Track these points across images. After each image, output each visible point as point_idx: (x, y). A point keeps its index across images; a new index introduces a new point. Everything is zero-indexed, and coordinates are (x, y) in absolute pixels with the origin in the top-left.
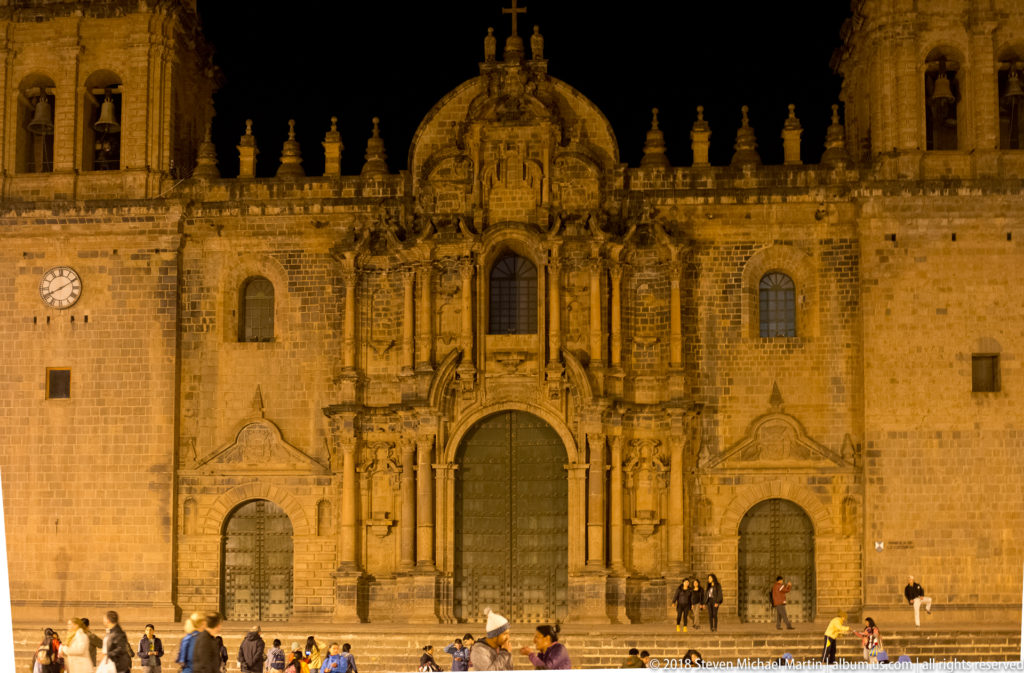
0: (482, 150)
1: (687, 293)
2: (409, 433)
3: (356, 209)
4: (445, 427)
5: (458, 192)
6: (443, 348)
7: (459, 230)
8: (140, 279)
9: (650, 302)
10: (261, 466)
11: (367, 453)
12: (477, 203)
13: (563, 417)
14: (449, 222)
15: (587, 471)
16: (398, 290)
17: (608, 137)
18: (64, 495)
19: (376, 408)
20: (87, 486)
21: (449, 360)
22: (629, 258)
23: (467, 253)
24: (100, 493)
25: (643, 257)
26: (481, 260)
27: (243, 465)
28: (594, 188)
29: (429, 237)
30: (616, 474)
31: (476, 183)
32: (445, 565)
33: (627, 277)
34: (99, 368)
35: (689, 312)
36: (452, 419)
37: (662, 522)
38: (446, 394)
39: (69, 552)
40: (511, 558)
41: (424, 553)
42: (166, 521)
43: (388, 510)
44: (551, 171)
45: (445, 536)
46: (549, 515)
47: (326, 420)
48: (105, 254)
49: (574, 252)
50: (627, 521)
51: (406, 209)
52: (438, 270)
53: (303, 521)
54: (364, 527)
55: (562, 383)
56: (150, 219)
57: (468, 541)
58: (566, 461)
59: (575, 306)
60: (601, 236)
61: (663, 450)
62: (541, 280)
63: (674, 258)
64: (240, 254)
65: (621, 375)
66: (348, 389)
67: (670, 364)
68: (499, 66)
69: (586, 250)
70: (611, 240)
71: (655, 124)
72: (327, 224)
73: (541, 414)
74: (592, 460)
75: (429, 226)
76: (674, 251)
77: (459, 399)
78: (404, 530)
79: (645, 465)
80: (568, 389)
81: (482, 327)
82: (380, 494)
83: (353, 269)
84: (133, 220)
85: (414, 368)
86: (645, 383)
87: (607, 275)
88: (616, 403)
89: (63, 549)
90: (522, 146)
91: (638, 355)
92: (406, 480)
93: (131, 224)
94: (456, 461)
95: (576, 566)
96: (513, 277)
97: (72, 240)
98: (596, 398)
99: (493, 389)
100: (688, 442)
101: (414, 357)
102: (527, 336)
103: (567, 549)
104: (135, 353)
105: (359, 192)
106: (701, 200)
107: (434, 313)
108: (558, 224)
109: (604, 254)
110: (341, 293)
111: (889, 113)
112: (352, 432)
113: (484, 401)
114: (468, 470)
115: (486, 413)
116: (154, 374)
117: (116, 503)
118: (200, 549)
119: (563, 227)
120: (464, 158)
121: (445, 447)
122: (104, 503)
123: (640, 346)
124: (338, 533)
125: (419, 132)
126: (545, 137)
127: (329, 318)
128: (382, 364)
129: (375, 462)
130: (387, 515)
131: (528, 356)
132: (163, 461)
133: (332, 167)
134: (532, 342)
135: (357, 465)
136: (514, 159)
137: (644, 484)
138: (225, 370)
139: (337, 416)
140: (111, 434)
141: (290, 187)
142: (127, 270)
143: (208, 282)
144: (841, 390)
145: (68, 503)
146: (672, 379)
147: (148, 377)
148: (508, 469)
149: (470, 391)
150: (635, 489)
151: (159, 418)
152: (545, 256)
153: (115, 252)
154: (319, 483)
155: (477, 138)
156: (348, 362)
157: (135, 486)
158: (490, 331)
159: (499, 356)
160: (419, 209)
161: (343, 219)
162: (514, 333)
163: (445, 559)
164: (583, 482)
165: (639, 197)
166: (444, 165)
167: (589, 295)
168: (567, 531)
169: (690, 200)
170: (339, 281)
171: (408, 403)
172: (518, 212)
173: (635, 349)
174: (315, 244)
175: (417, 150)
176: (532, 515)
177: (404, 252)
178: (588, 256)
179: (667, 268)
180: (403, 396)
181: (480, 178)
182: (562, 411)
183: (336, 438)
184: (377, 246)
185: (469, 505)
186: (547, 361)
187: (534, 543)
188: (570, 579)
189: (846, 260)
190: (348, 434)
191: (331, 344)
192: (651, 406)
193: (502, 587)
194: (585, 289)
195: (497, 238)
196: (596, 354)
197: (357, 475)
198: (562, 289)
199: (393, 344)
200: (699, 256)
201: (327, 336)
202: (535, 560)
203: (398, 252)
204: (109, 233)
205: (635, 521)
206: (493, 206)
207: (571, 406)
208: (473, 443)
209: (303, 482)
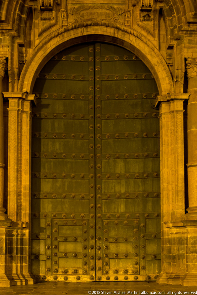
4: (21, 53)
13: (156, 43)
32: (18, 214)
36: (29, 44)
40: (95, 205)
45: (19, 179)
46: (137, 157)
73: (130, 39)
77: (37, 21)
94: (33, 91)
95: (173, 214)
103: (158, 196)
113: (65, 23)
114: (47, 106)
121: (19, 75)
148: (92, 106)
149: (49, 10)
176: (118, 158)
182: (154, 36)
187: (121, 188)
188: (165, 229)
193: (85, 240)
202: (122, 208)
207: (163, 32)
208: (53, 75)
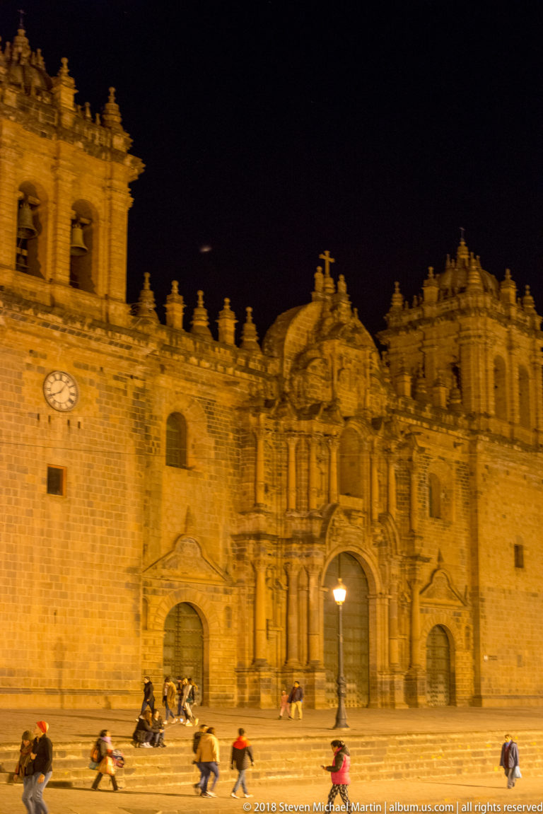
2: (297, 560)
5: (320, 385)
8: (119, 399)
10: (190, 574)
18: (61, 589)
20: (80, 581)
23: (335, 432)
24: (90, 588)
27: (178, 572)
34: (89, 473)
39: (64, 642)
41: (317, 655)
42: (137, 618)
48: (94, 369)
53: (216, 622)
56: (129, 347)
64: (177, 393)
80: (382, 541)
83: (263, 427)
84: (116, 345)
89: (60, 639)
92: (295, 597)
93: (113, 348)
95: (383, 667)
97: (73, 350)
99: (342, 535)
101: (297, 503)
102: (357, 499)
104: (116, 464)
112: (265, 556)
116: (129, 485)
117: (101, 598)
118: (151, 643)
120: (324, 361)
122: (93, 598)
132: (135, 564)
134: (360, 504)
138: (167, 490)
139: (252, 541)
140: (98, 535)
141: (207, 346)
142: (109, 388)
143: (156, 412)
144: (463, 557)
145: (64, 596)
147: (125, 488)
151: (131, 524)
152: (369, 445)
153: (102, 369)
154: (226, 592)
156: (262, 500)
157: (115, 584)
162: (352, 496)
164: (387, 607)
166: (314, 363)
171: (297, 538)
174: (225, 398)
180: (294, 532)
183: (242, 558)
186: (371, 520)
189: (465, 476)
190: (263, 557)
201: (230, 474)
204: (98, 351)
209: (216, 591)
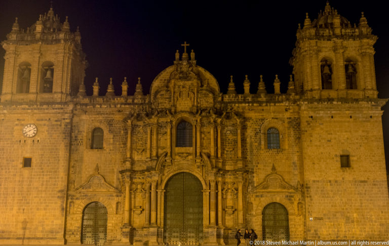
0: (174, 88)
1: (243, 134)
2: (149, 179)
3: (132, 106)
4: (161, 178)
5: (166, 101)
6: (160, 151)
7: (166, 113)
8: (58, 128)
9: (231, 137)
10: (97, 190)
11: (134, 186)
12: (173, 105)
13: (201, 174)
14: (163, 111)
15: (210, 193)
16: (146, 133)
17: (216, 84)
18: (27, 200)
19: (137, 171)
20: (35, 197)
21: (163, 155)
22: (223, 123)
23: (169, 121)
24: (40, 200)
25: (228, 123)
26: (174, 123)
27: (91, 190)
28: (212, 101)
29: (156, 116)
30: (220, 194)
31: (172, 98)
32: (160, 224)
33: (223, 129)
34: (42, 158)
35: (244, 140)
36: (164, 175)
37: (236, 210)
38: (162, 166)
39: (27, 220)
40: (183, 222)
41: (153, 220)
42: (63, 209)
43: (141, 205)
44: (197, 95)
45: (160, 215)
46: (196, 207)
47: (120, 175)
48: (46, 120)
49: (205, 121)
50: (223, 210)
51: (149, 107)
52: (159, 126)
53: (111, 209)
54: (132, 211)
55: (201, 163)
56: (62, 109)
57: (168, 216)
58: (203, 189)
59: (205, 138)
60: (214, 116)
61: (235, 186)
62: (194, 130)
63: (238, 123)
64: (92, 120)
65: (221, 161)
66: (128, 165)
67: (238, 157)
68: (180, 62)
69: (209, 120)
70: (217, 117)
71: (232, 80)
72: (122, 111)
73: (194, 173)
74: (211, 189)
75: (157, 112)
76: (238, 121)
77: (166, 168)
78: (146, 212)
79: (229, 191)
80: (203, 165)
81: (174, 145)
82: (138, 200)
83: (131, 126)
84: (56, 109)
85: (151, 158)
86: (229, 164)
87: (216, 128)
88: (219, 170)
89: (25, 219)
90: (188, 87)
91: (227, 154)
92: (147, 195)
93: (56, 110)
94: (165, 189)
95: (206, 225)
96: (184, 129)
97: (35, 115)
98: (213, 168)
99: (177, 165)
100: (244, 183)
101: (151, 154)
102: (189, 148)
103: (203, 219)
104: (55, 152)
105: (133, 101)
106: (247, 105)
107: (158, 140)
108: (200, 112)
109: (215, 122)
110: (126, 133)
111: (309, 78)
112: (129, 179)
113: (174, 169)
114: (169, 192)
115: (175, 173)
116: (61, 160)
117: (45, 203)
118: (74, 219)
119: (201, 113)
120: (169, 91)
121: (161, 183)
122: (41, 203)
123: (227, 151)
124: (123, 213)
125: (154, 82)
126: (195, 84)
127: (122, 141)
128: (140, 157)
129: (137, 189)
130: (140, 207)
131: (189, 154)
132: (63, 189)
133: (125, 93)
134: (191, 150)
135: (131, 190)
136: (185, 92)
137: (229, 197)
138: (86, 158)
139: (124, 174)
140: (45, 179)
141: (110, 99)
142: (53, 125)
143: (81, 129)
144: (296, 166)
145: (28, 203)
146: (238, 162)
147: (59, 160)
148: (182, 192)
149: (170, 165)
150: (226, 198)
151: (62, 174)
152: (195, 122)
153: (49, 119)
154: (117, 196)
155: (173, 84)
156: (128, 156)
157: (52, 197)
158: (177, 146)
159: (179, 154)
160: (153, 107)
161: (128, 109)
162: (185, 147)
163: (161, 222)
164: (208, 197)
165: (226, 104)
166: (162, 93)
167: (210, 135)
168: (203, 213)
169: (243, 105)
170: (126, 129)
171: (148, 170)
172: (186, 108)
173: (225, 152)
174: (118, 117)
175: (153, 88)
176: (190, 207)
177: (148, 120)
178: (210, 122)
179: (236, 126)
180: (147, 167)
181: (173, 97)
182: (201, 172)
183: (123, 181)
184: (139, 118)
185: (169, 204)
186: (196, 156)
187: (191, 217)
188: (204, 229)
189: (296, 124)
190: (128, 180)
191: (122, 150)
192: (231, 171)
193: (180, 232)
194: (209, 133)
195: (179, 116)
196: (212, 154)
197: (130, 193)
198: (201, 133)
199: (144, 150)
200: (247, 122)
201: (122, 147)
202: (192, 223)
203: (146, 120)
204: (47, 113)
205: (226, 209)
206: (178, 106)
207: (204, 171)
208: (170, 183)
209: (112, 196)
